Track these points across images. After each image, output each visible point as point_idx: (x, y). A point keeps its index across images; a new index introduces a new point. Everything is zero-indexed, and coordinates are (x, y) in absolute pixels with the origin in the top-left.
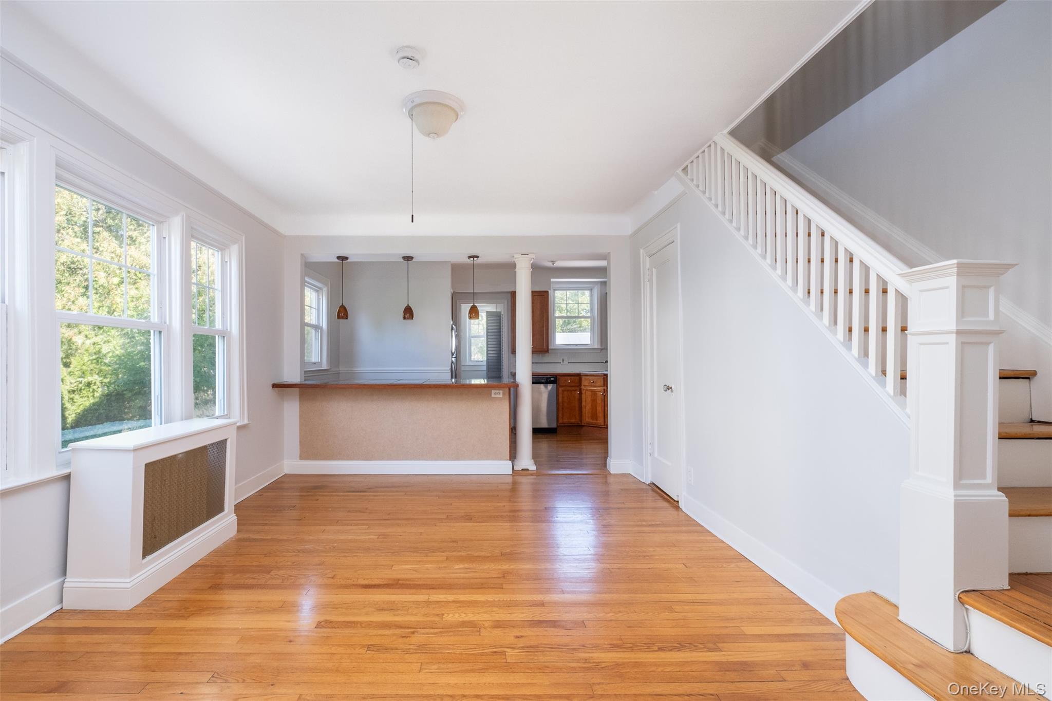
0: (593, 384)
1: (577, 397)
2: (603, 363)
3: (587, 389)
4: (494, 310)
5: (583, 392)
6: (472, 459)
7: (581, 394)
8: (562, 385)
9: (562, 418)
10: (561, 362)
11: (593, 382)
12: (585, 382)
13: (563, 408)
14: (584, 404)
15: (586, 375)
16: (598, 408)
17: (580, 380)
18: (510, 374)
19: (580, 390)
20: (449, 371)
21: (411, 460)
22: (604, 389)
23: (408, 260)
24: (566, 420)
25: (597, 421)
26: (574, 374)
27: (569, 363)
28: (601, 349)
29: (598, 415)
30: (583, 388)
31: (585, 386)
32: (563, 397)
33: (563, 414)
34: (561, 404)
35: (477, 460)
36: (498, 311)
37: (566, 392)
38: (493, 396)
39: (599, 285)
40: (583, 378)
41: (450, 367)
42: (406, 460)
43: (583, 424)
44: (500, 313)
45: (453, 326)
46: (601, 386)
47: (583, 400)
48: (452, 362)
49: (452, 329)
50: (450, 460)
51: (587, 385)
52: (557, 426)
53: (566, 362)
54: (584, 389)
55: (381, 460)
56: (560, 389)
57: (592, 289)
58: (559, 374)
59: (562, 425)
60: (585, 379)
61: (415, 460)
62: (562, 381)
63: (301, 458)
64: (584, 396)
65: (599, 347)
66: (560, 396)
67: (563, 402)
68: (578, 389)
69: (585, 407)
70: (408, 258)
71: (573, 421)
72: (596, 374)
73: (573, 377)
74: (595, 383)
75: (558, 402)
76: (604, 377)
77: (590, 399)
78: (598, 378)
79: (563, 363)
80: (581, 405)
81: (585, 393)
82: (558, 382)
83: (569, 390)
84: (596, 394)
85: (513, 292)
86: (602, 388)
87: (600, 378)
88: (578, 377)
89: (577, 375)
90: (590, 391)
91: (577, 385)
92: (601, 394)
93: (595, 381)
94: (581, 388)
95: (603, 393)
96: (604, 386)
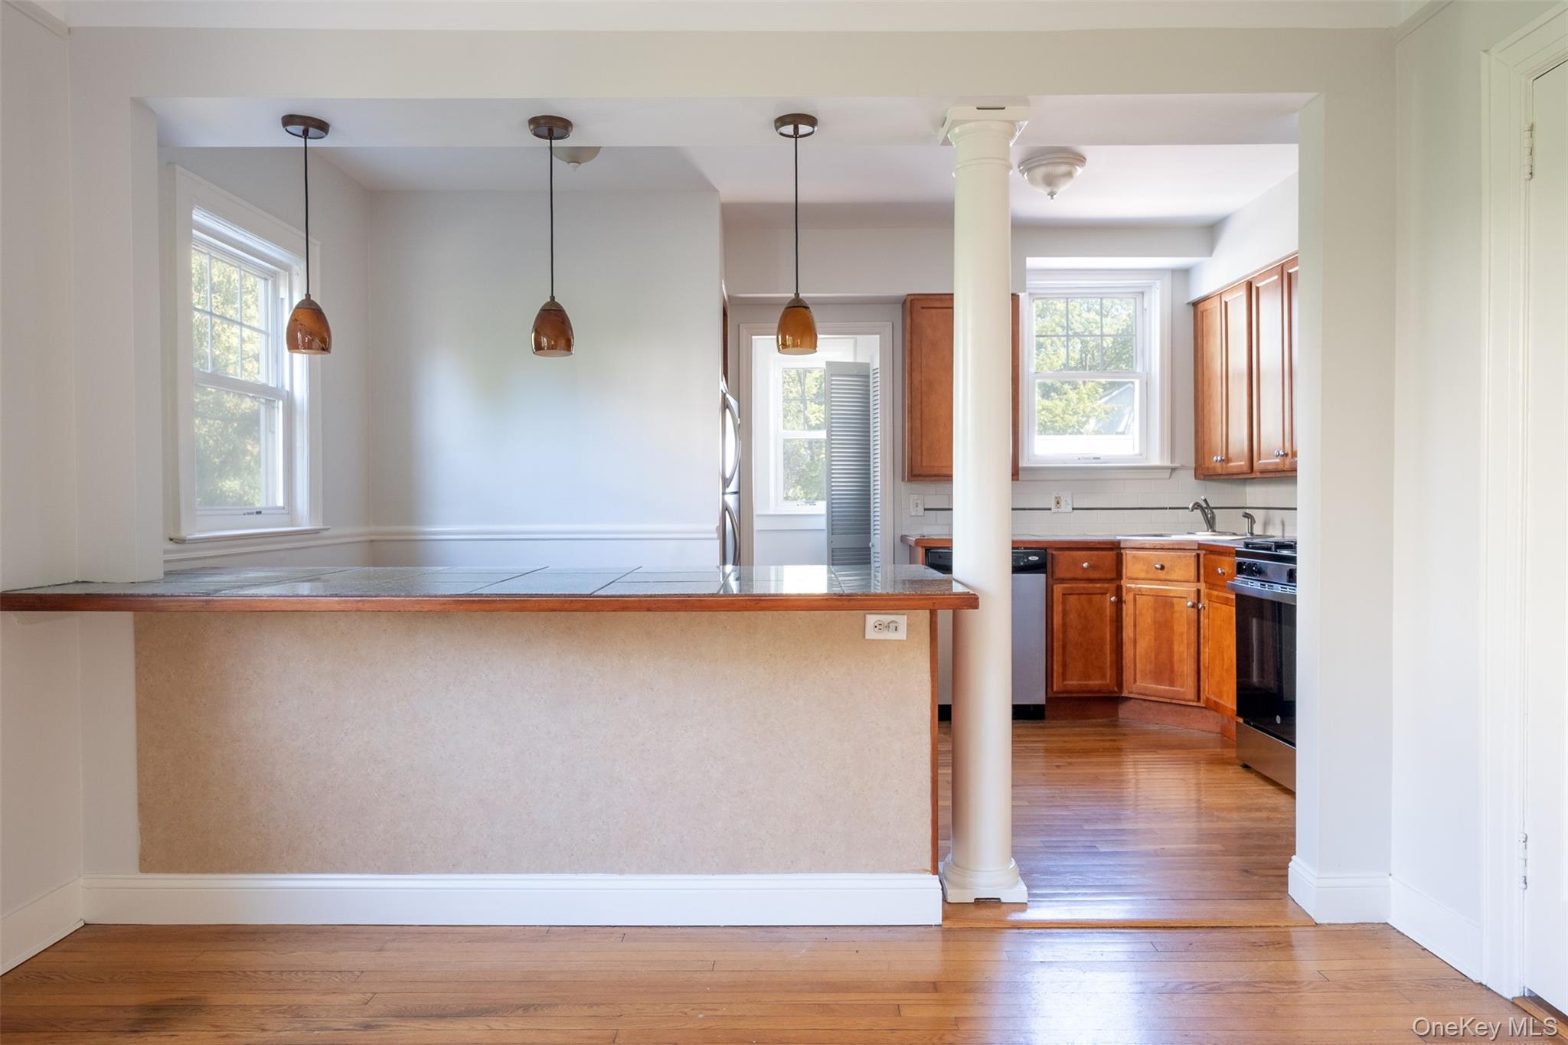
0: (1162, 575)
1: (1109, 611)
2: (1187, 508)
3: (1140, 589)
4: (850, 359)
5: (1128, 597)
6: (789, 866)
7: (1120, 602)
8: (1061, 575)
9: (1064, 677)
10: (1053, 505)
11: (1162, 568)
12: (1132, 567)
13: (1064, 647)
14: (1128, 633)
15: (1139, 548)
16: (1176, 648)
17: (1118, 561)
18: (898, 540)
19: (1119, 591)
20: (715, 536)
21: (561, 870)
22: (1199, 591)
23: (551, 136)
24: (1073, 682)
25: (1172, 683)
26: (1099, 543)
27: (1073, 509)
28: (1173, 469)
29: (1176, 665)
30: (1126, 584)
31: (1133, 580)
32: (1065, 613)
33: (1064, 666)
34: (1058, 635)
35: (809, 871)
36: (860, 360)
37: (1073, 599)
38: (871, 634)
39: (1168, 278)
40: (1128, 555)
41: (717, 523)
42: (542, 871)
43: (1125, 694)
44: (867, 365)
45: (728, 396)
46: (1188, 581)
47: (1128, 623)
48: (725, 508)
49: (725, 405)
50: (708, 872)
51: (1142, 575)
52: (1047, 699)
53: (1066, 507)
54: (1129, 590)
55: (450, 872)
56: (1058, 589)
57: (1143, 293)
58: (1055, 542)
59: (1064, 695)
60: (1133, 556)
61: (576, 872)
62: (1063, 564)
63: (148, 863)
64: (1128, 610)
65: (1167, 463)
66: (1058, 608)
67: (1065, 626)
68: (1112, 586)
69: (1135, 643)
70: (550, 127)
71: (1095, 683)
72: (1170, 544)
73: (1095, 552)
74: (1168, 572)
75: (1050, 627)
76: (1199, 552)
77: (1149, 620)
78: (1179, 557)
79: (1056, 510)
80: (1119, 637)
81: (1135, 600)
82: (1049, 566)
83: (1085, 592)
84: (1172, 605)
85: (913, 297)
86: (1192, 588)
87: (1185, 557)
88: (1111, 553)
89: (1111, 546)
90: (1152, 596)
91: (1109, 576)
92: (1190, 604)
93: (1167, 565)
94: (1121, 586)
95: (1196, 601)
96: (1198, 581)
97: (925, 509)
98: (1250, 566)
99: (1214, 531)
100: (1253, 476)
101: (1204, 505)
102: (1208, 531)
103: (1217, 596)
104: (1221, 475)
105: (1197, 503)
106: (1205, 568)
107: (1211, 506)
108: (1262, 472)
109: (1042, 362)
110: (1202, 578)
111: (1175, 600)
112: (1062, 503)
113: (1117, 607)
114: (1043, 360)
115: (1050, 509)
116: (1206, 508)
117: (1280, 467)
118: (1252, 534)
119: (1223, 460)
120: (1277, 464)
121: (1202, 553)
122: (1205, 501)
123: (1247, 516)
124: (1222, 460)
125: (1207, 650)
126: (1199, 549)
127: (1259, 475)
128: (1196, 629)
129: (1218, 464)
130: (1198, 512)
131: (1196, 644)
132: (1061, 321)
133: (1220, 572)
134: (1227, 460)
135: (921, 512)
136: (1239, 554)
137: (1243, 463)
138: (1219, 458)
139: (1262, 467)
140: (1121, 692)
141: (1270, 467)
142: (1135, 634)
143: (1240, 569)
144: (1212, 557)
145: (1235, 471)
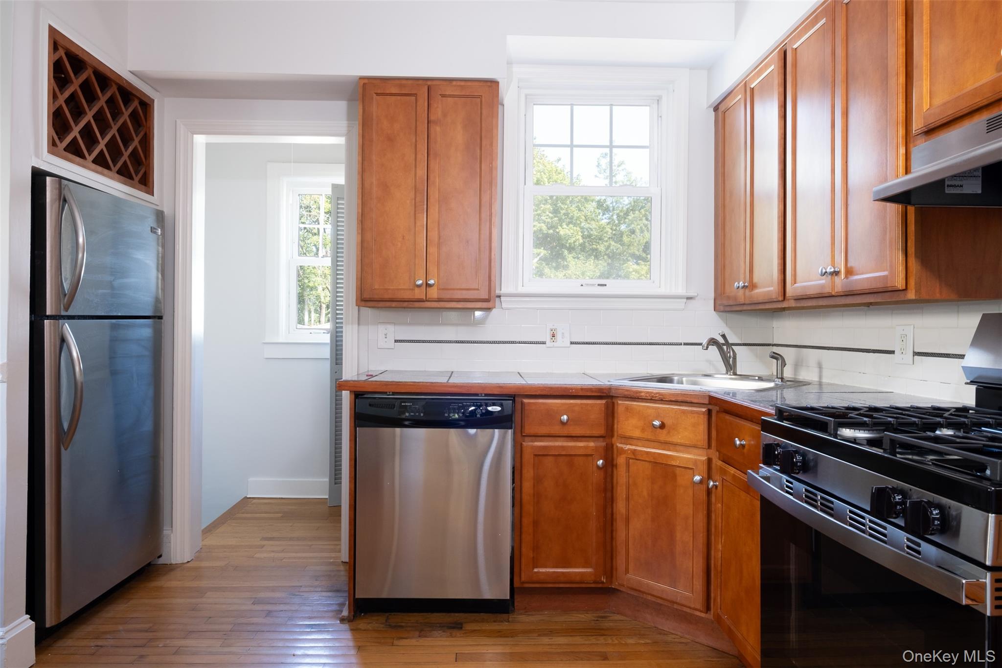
0: (663, 435)
1: (596, 478)
3: (634, 452)
5: (621, 460)
7: (610, 467)
9: (533, 561)
10: (547, 338)
11: (662, 426)
12: (626, 422)
13: (536, 523)
14: (620, 507)
15: (634, 396)
16: (678, 535)
17: (610, 413)
19: (609, 454)
22: (710, 461)
24: (547, 569)
26: (588, 388)
28: (689, 299)
29: (679, 559)
30: (620, 444)
31: (628, 439)
32: (538, 479)
34: (529, 508)
37: (548, 461)
40: (622, 407)
43: (617, 586)
46: (695, 447)
47: (621, 493)
52: (512, 591)
53: (563, 340)
54: (623, 452)
56: (529, 448)
58: (529, 387)
59: (534, 586)
60: (627, 409)
62: (535, 416)
64: (621, 476)
65: (681, 291)
66: (529, 472)
67: (538, 496)
68: (601, 448)
69: (627, 520)
71: (576, 570)
72: (673, 395)
73: (578, 401)
74: (669, 432)
75: (517, 496)
76: (710, 407)
77: (645, 493)
78: (684, 412)
79: (552, 344)
80: (609, 511)
81: (628, 465)
82: (517, 418)
83: (564, 453)
84: (674, 477)
85: (366, 81)
86: (700, 457)
87: (692, 412)
88: (599, 402)
89: (599, 394)
90: (650, 462)
91: (596, 433)
92: (697, 478)
93: (668, 422)
94: (612, 445)
95: (706, 476)
96: (709, 446)
97: (396, 341)
98: (789, 455)
99: (735, 374)
100: (785, 305)
101: (722, 341)
102: (727, 373)
103: (734, 476)
104: (744, 304)
105: (713, 339)
106: (717, 431)
107: (730, 342)
108: (798, 299)
109: (632, 240)
110: (714, 444)
111: (678, 471)
112: (559, 336)
113: (606, 473)
114: (633, 239)
115: (544, 343)
116: (723, 344)
117: (828, 290)
118: (782, 379)
119: (747, 286)
120: (822, 286)
121: (715, 409)
122: (724, 336)
123: (775, 356)
124: (744, 287)
125: (720, 547)
126: (710, 404)
127: (793, 304)
128: (705, 512)
129: (741, 292)
130: (713, 349)
131: (705, 534)
132: (645, 214)
133: (738, 442)
134: (752, 286)
135: (392, 344)
136: (767, 427)
137: (772, 289)
138: (741, 284)
139: (799, 293)
140: (611, 583)
141: (811, 292)
142: (628, 510)
143: (769, 456)
144: (728, 417)
145: (761, 300)
